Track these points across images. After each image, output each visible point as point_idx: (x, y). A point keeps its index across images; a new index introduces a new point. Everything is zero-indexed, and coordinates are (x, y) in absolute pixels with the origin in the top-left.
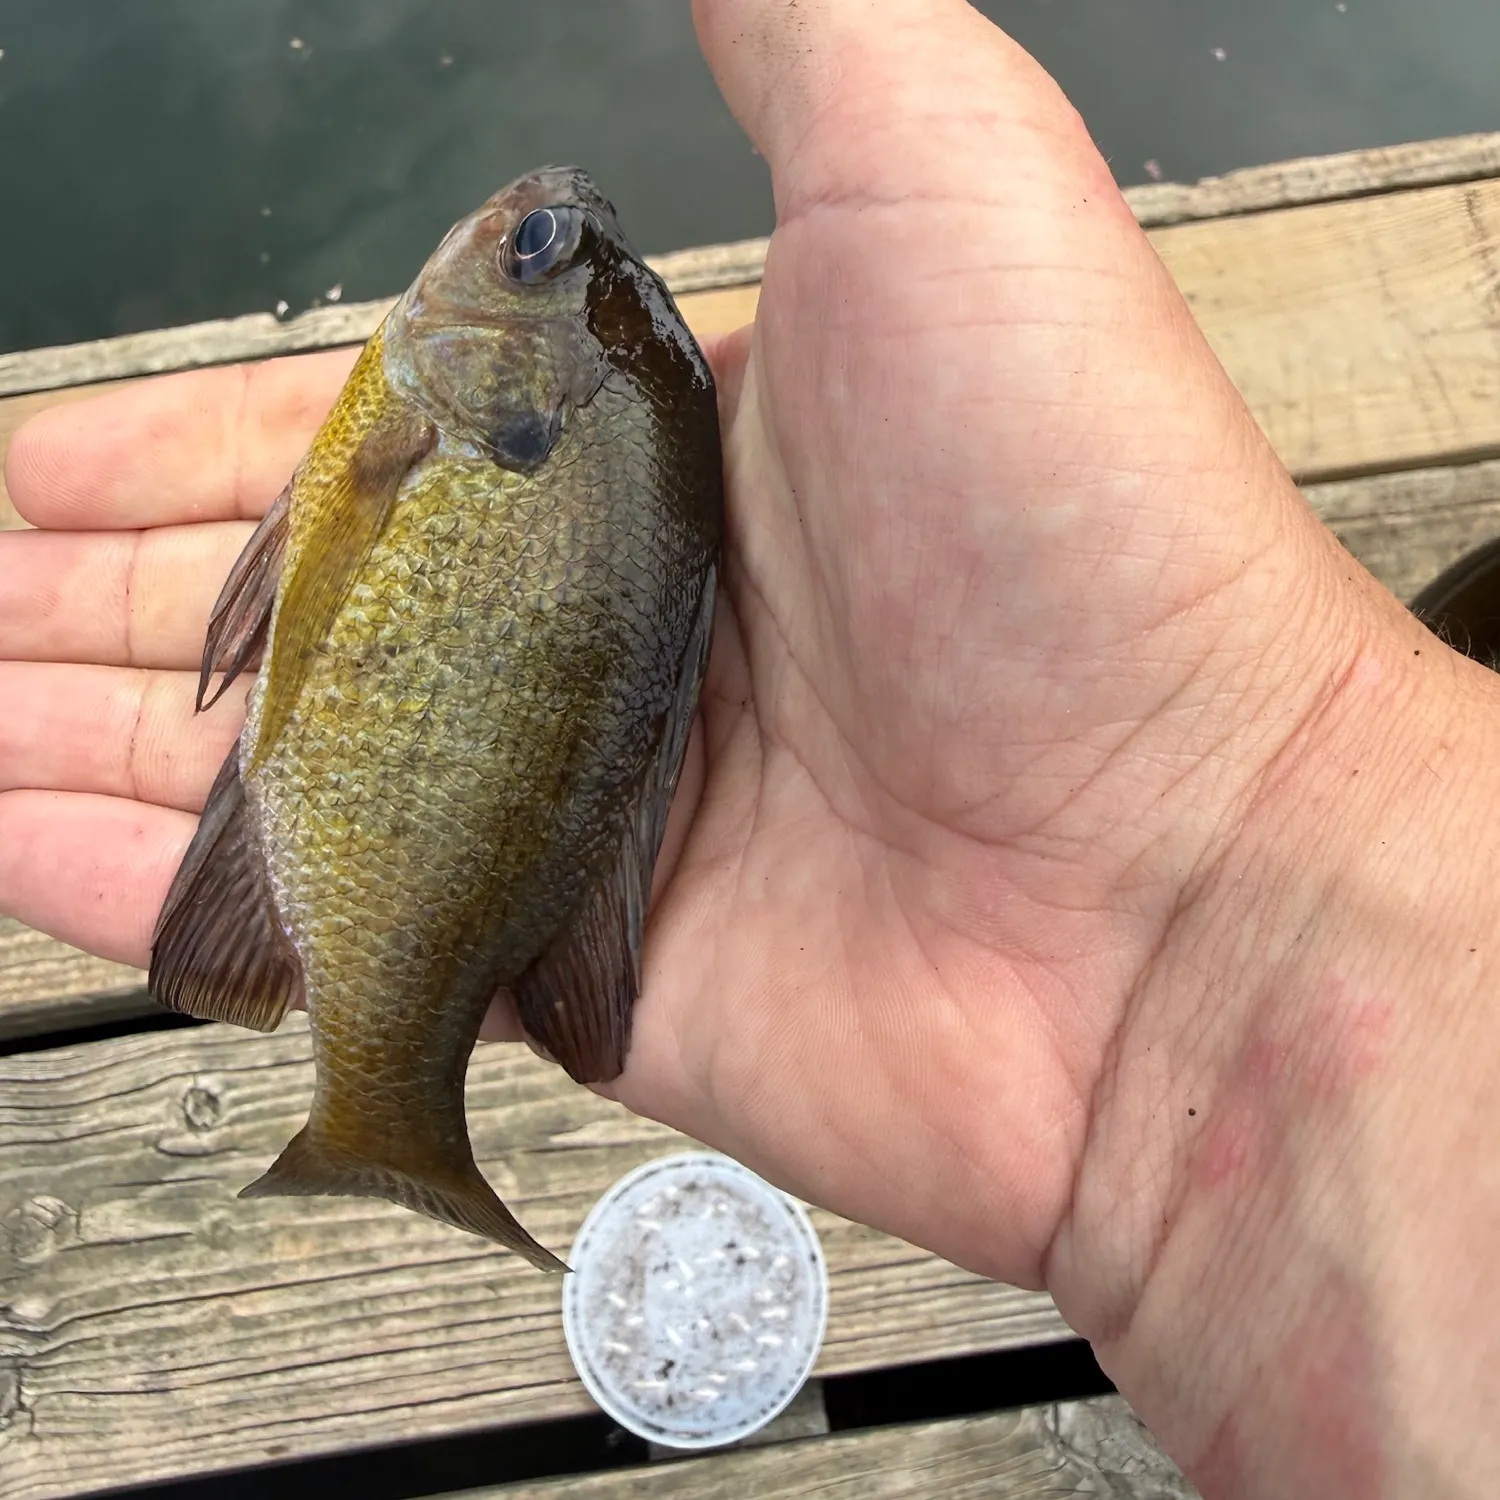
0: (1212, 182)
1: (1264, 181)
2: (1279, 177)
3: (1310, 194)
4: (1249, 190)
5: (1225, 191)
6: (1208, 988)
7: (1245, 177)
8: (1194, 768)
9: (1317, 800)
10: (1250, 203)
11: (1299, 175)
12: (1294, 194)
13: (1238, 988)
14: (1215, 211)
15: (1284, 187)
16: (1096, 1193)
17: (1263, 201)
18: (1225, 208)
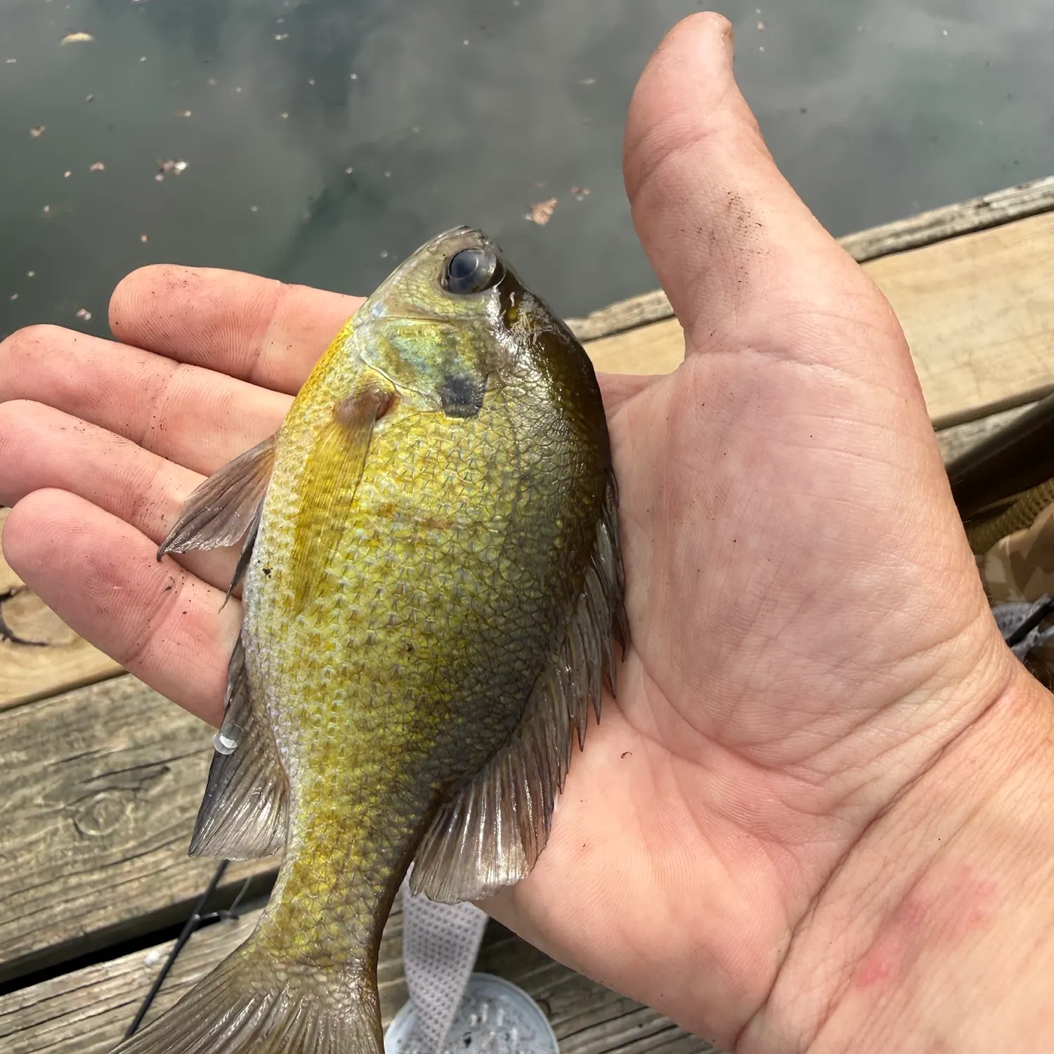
0: (598, 314)
1: (630, 309)
2: (639, 305)
3: (659, 314)
4: (621, 317)
5: (605, 319)
6: (884, 866)
7: (617, 308)
8: (905, 741)
9: (973, 762)
10: (621, 325)
11: (651, 302)
12: (650, 316)
13: (904, 868)
14: (599, 334)
15: (642, 312)
16: (786, 990)
17: (629, 323)
18: (605, 331)
